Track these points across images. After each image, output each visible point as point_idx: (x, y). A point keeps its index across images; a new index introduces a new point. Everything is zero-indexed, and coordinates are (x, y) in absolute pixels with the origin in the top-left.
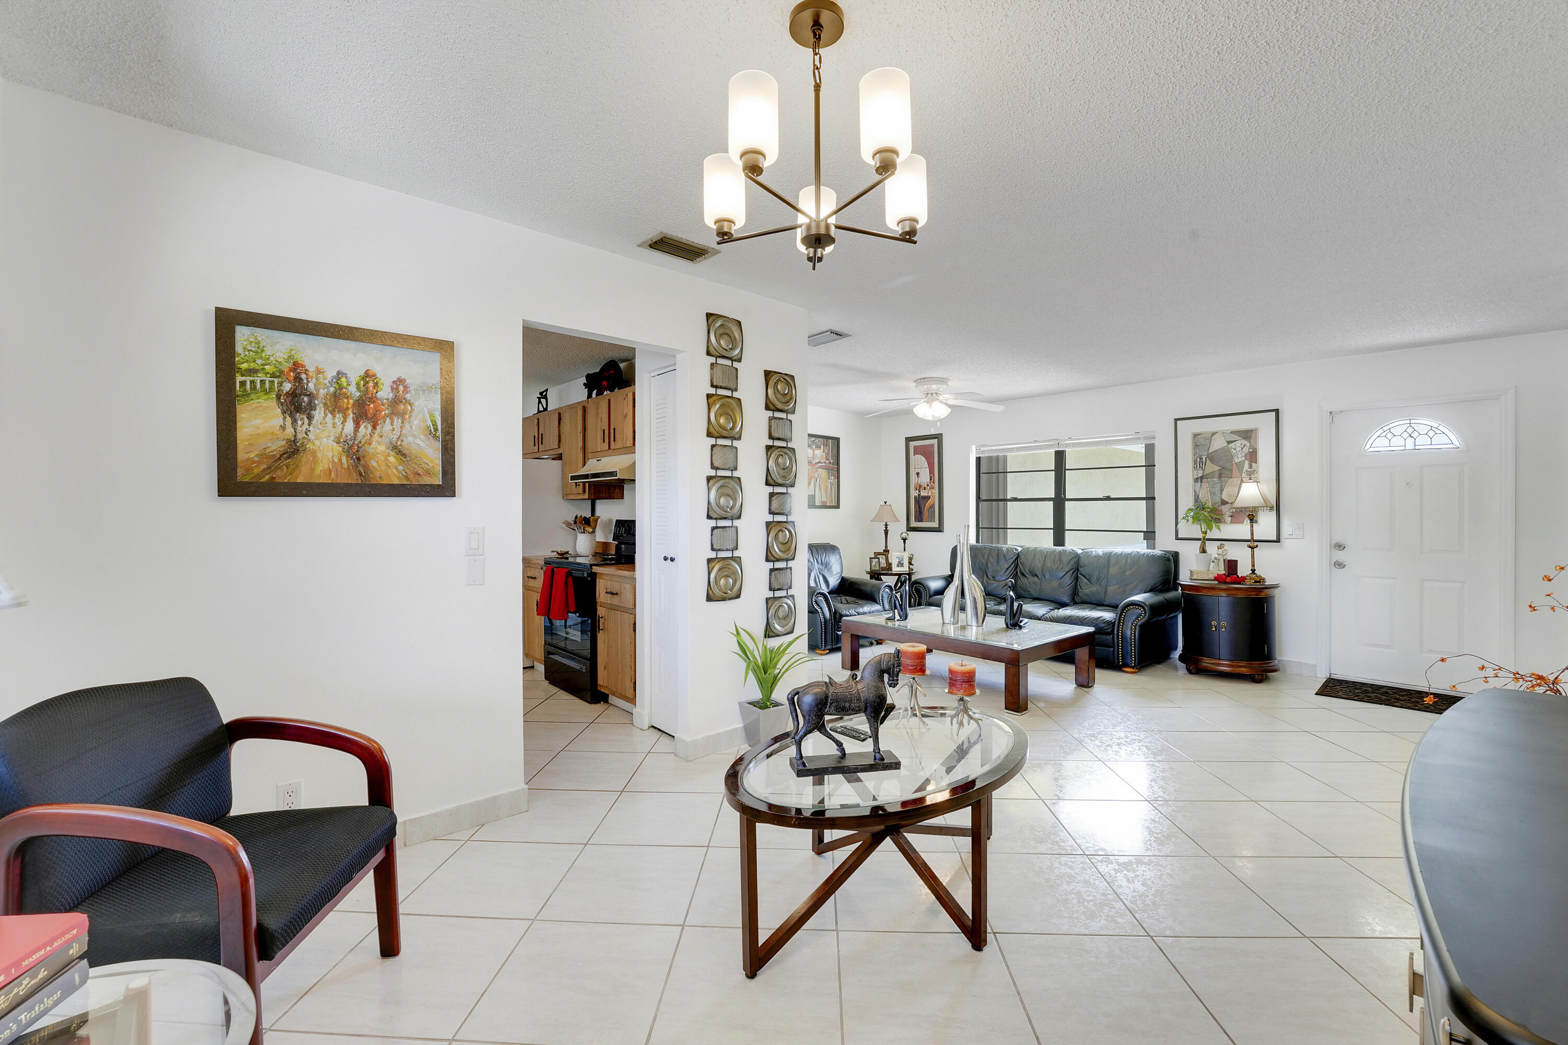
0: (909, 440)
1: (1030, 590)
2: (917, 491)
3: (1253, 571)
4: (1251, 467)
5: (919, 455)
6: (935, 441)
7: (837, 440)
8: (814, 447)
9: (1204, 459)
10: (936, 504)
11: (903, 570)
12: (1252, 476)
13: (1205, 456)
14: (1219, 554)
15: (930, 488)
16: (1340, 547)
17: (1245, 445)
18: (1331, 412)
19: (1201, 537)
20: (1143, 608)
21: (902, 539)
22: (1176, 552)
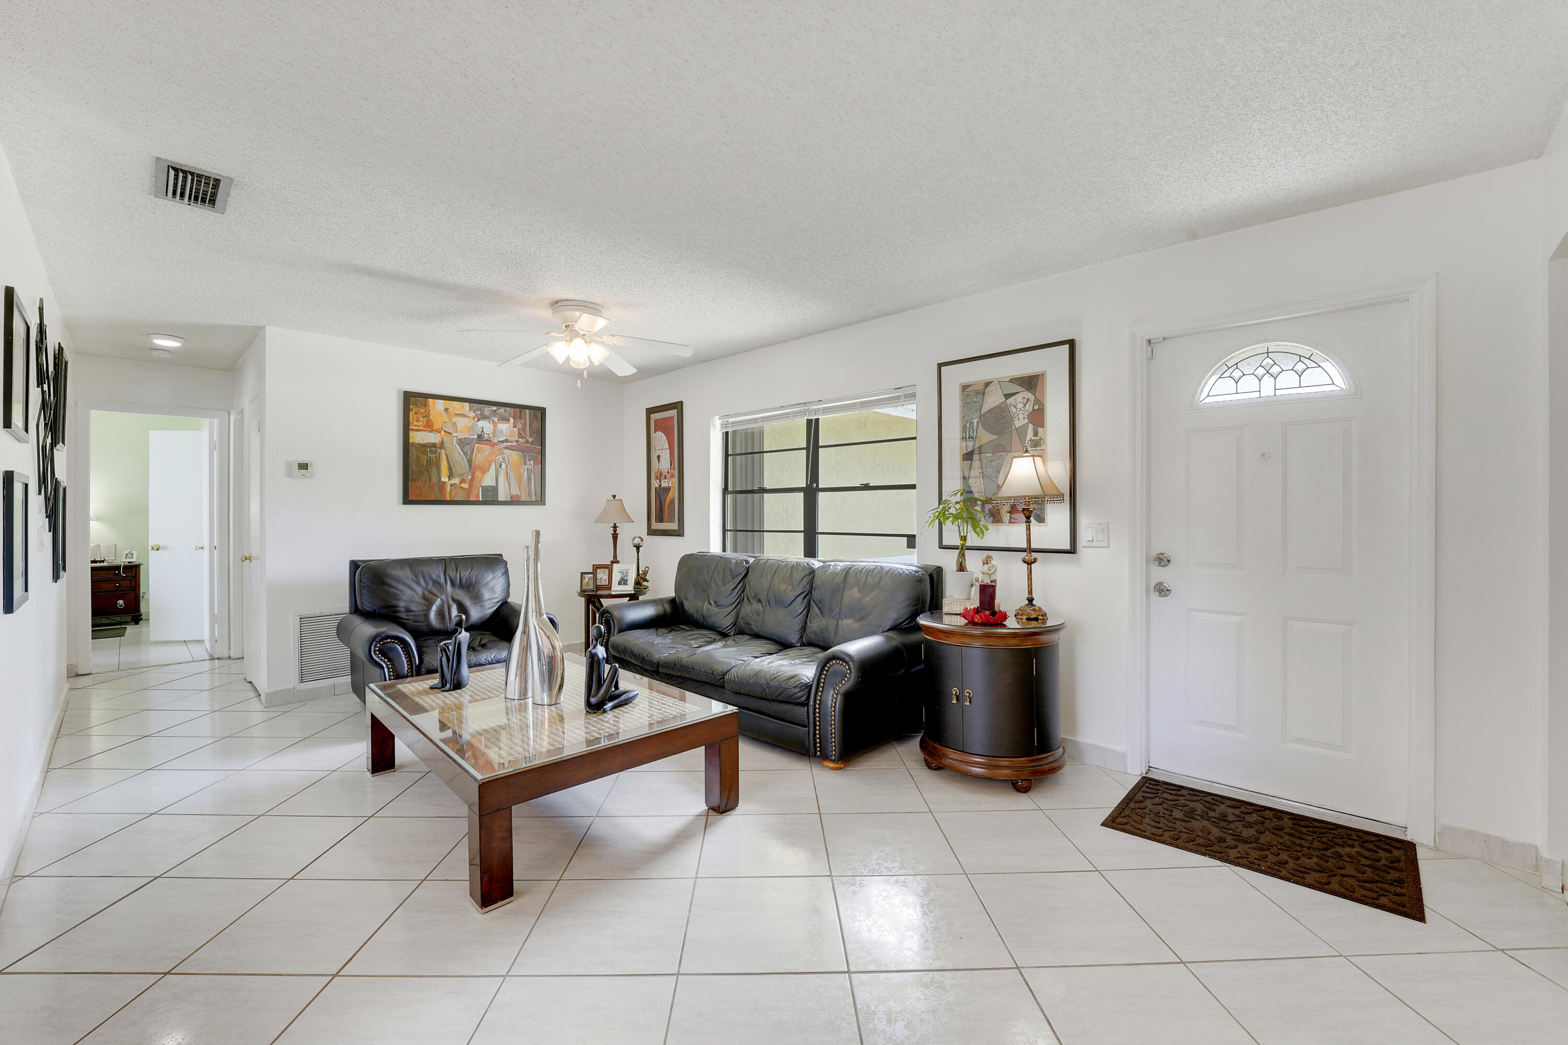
0: (650, 411)
1: (752, 623)
2: (658, 481)
3: (1031, 600)
4: (1036, 434)
5: (660, 432)
6: (673, 413)
7: (541, 412)
8: (496, 419)
9: (975, 424)
10: (675, 499)
11: (626, 589)
12: (1036, 447)
13: (977, 420)
14: (983, 573)
15: (671, 477)
16: (1162, 560)
17: (1028, 400)
18: (1149, 341)
19: (959, 544)
20: (847, 663)
21: (634, 546)
22: (938, 567)
